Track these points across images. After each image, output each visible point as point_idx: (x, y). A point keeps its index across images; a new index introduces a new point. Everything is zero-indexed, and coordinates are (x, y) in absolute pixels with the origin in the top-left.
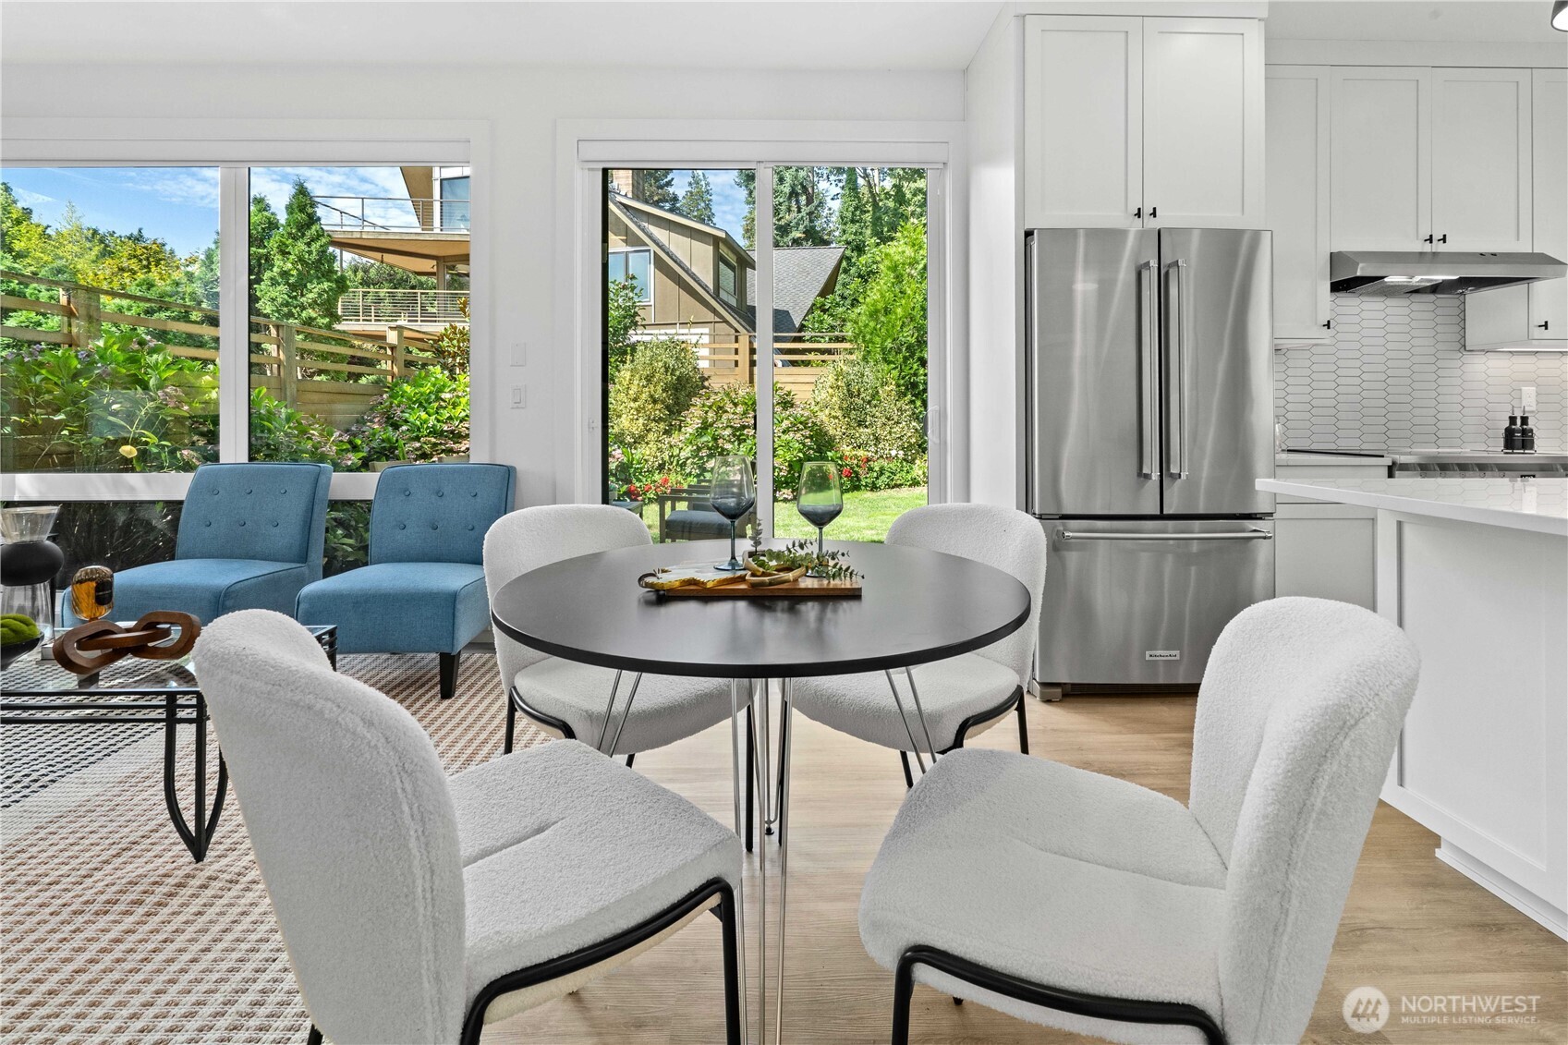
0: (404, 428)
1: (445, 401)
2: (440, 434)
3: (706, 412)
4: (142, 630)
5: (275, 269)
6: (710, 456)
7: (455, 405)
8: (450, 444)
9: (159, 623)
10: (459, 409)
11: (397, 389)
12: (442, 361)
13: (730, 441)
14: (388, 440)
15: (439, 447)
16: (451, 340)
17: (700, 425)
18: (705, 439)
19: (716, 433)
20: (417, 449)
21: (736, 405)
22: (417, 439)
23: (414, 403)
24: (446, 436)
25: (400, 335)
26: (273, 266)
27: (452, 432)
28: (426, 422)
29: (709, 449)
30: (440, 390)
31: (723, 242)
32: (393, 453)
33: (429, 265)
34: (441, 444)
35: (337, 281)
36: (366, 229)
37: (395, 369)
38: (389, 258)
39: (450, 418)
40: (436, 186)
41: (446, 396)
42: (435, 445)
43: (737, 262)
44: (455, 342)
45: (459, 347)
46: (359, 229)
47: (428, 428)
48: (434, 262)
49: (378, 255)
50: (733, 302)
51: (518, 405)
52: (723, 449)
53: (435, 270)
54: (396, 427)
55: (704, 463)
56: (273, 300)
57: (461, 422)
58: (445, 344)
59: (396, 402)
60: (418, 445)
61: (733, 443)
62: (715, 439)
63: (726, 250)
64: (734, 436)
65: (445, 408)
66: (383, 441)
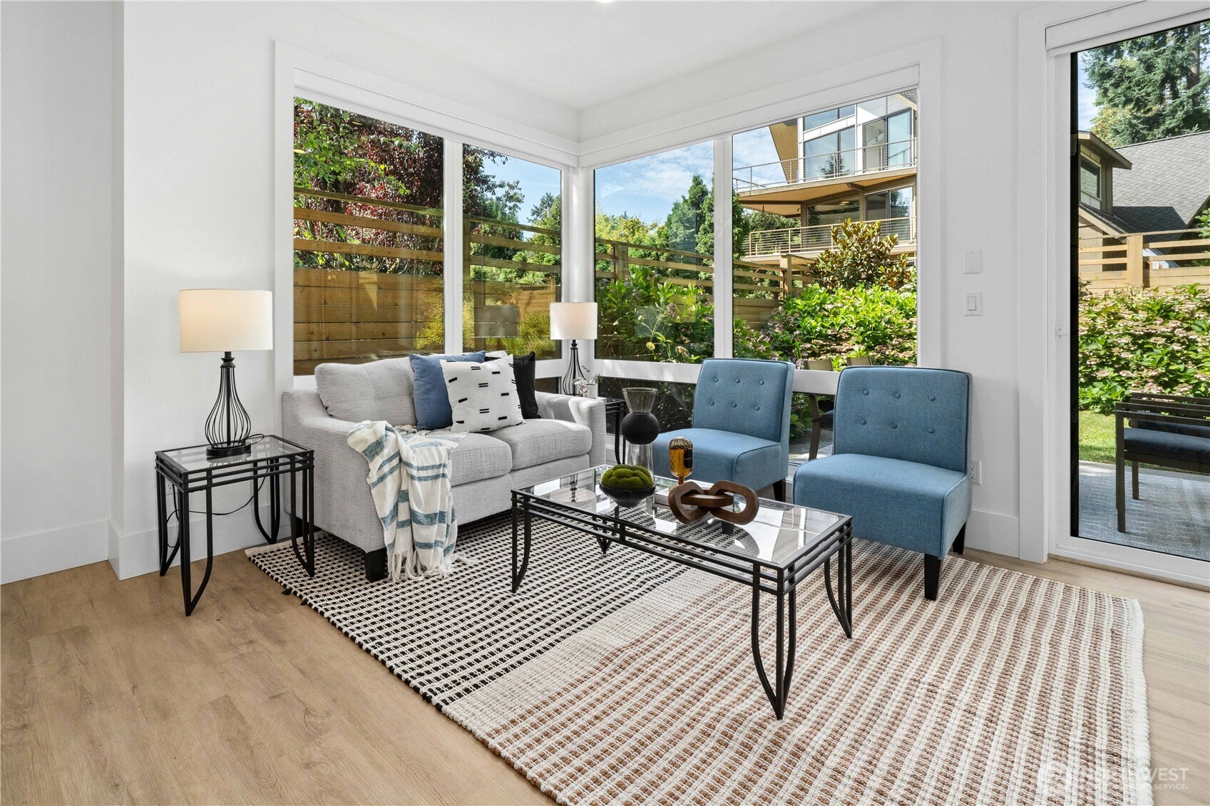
0: (797, 332)
1: (827, 311)
2: (826, 337)
3: (1094, 319)
4: (716, 495)
5: (706, 223)
6: (1102, 365)
7: (836, 314)
8: (834, 346)
9: (726, 491)
10: (839, 317)
11: (790, 302)
12: (818, 279)
13: (1128, 350)
14: (787, 342)
15: (825, 348)
16: (827, 262)
17: (1086, 332)
18: (1093, 347)
19: (1109, 341)
20: (808, 349)
21: (1135, 311)
22: (809, 341)
23: (804, 313)
24: (830, 339)
25: (789, 262)
26: (705, 221)
27: (835, 336)
28: (815, 327)
29: (1099, 357)
30: (823, 303)
31: (1085, 145)
32: (791, 351)
33: (795, 209)
34: (826, 345)
35: (743, 227)
36: (754, 189)
37: (786, 288)
38: (768, 208)
39: (832, 325)
40: (801, 147)
41: (829, 307)
42: (822, 346)
43: (1101, 163)
44: (829, 264)
45: (832, 268)
46: (749, 189)
47: (816, 332)
48: (799, 206)
49: (760, 207)
50: (1097, 205)
51: (973, 312)
52: (1119, 359)
53: (800, 212)
54: (791, 331)
55: (1092, 372)
56: (705, 243)
57: (840, 328)
58: (821, 265)
59: (790, 312)
60: (808, 345)
61: (1132, 352)
62: (1108, 347)
63: (1088, 152)
64: (1134, 344)
65: (828, 316)
66: (783, 342)
